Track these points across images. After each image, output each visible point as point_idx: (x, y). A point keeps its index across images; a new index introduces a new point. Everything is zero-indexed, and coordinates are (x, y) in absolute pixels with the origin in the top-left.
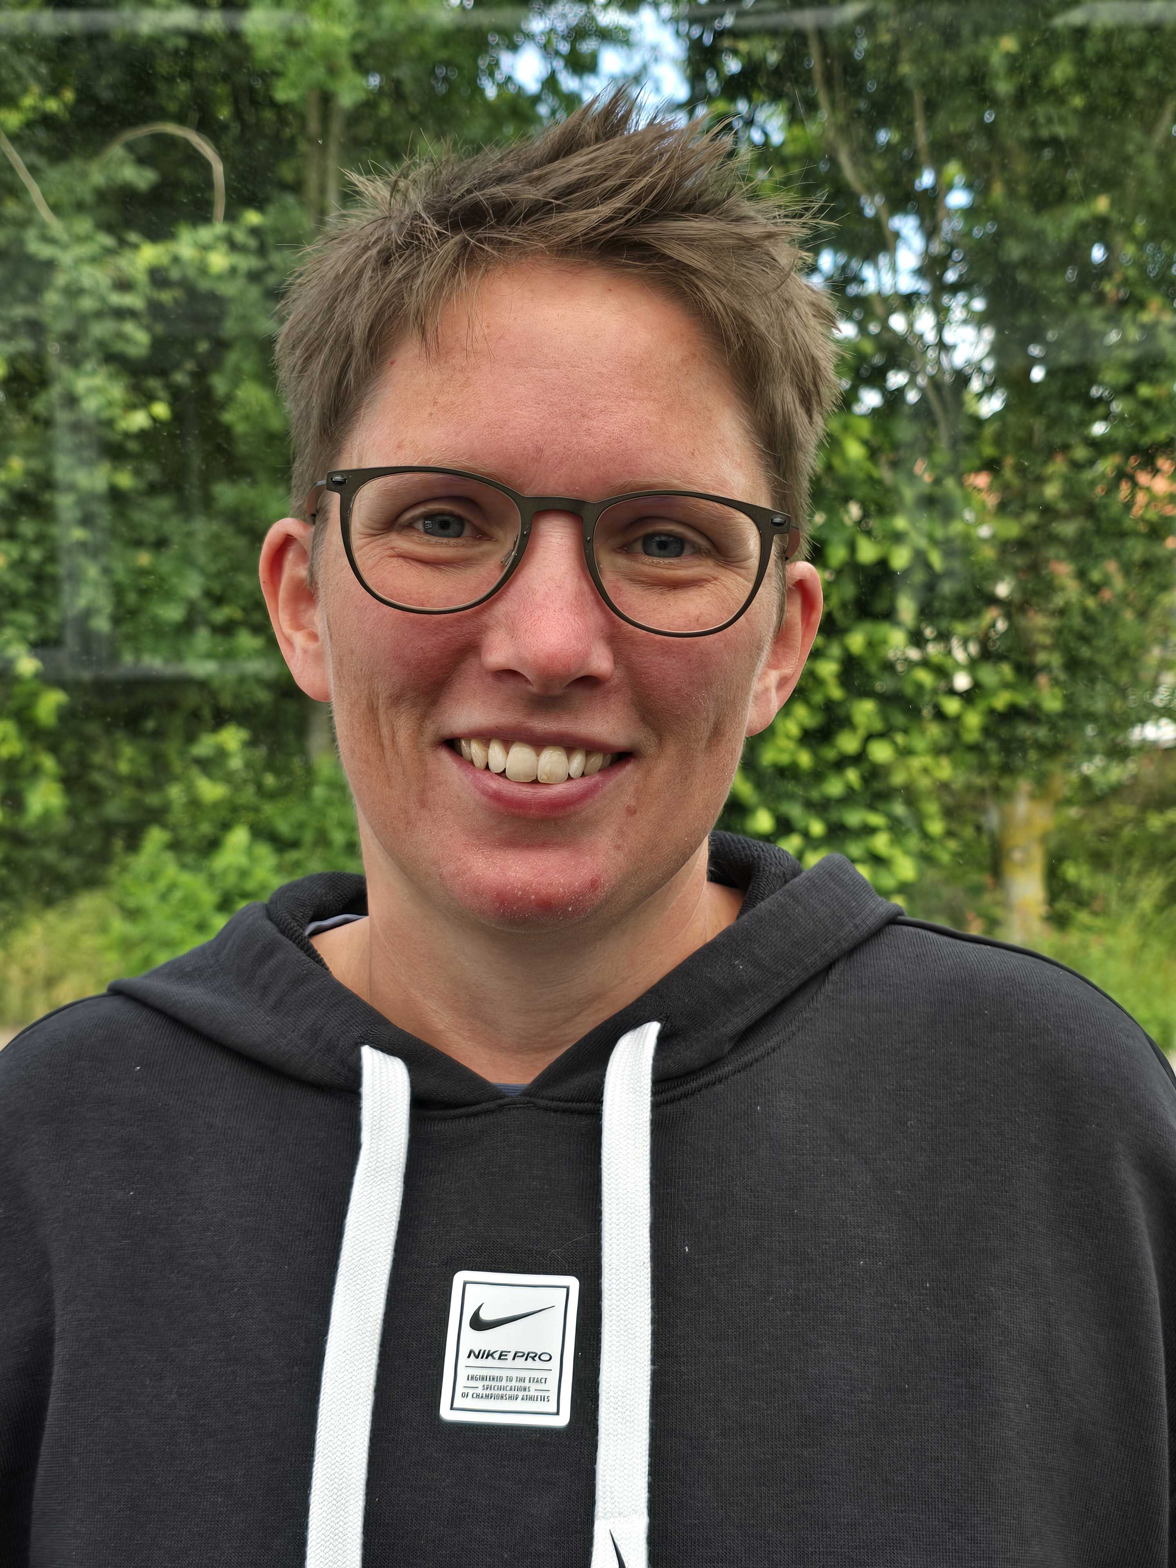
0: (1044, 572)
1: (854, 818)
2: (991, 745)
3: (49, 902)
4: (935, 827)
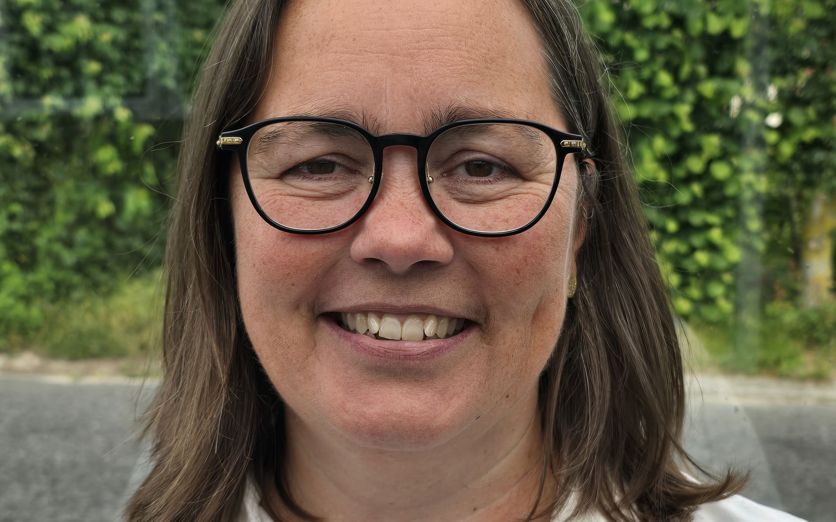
1: (697, 218)
2: (796, 166)
4: (755, 225)
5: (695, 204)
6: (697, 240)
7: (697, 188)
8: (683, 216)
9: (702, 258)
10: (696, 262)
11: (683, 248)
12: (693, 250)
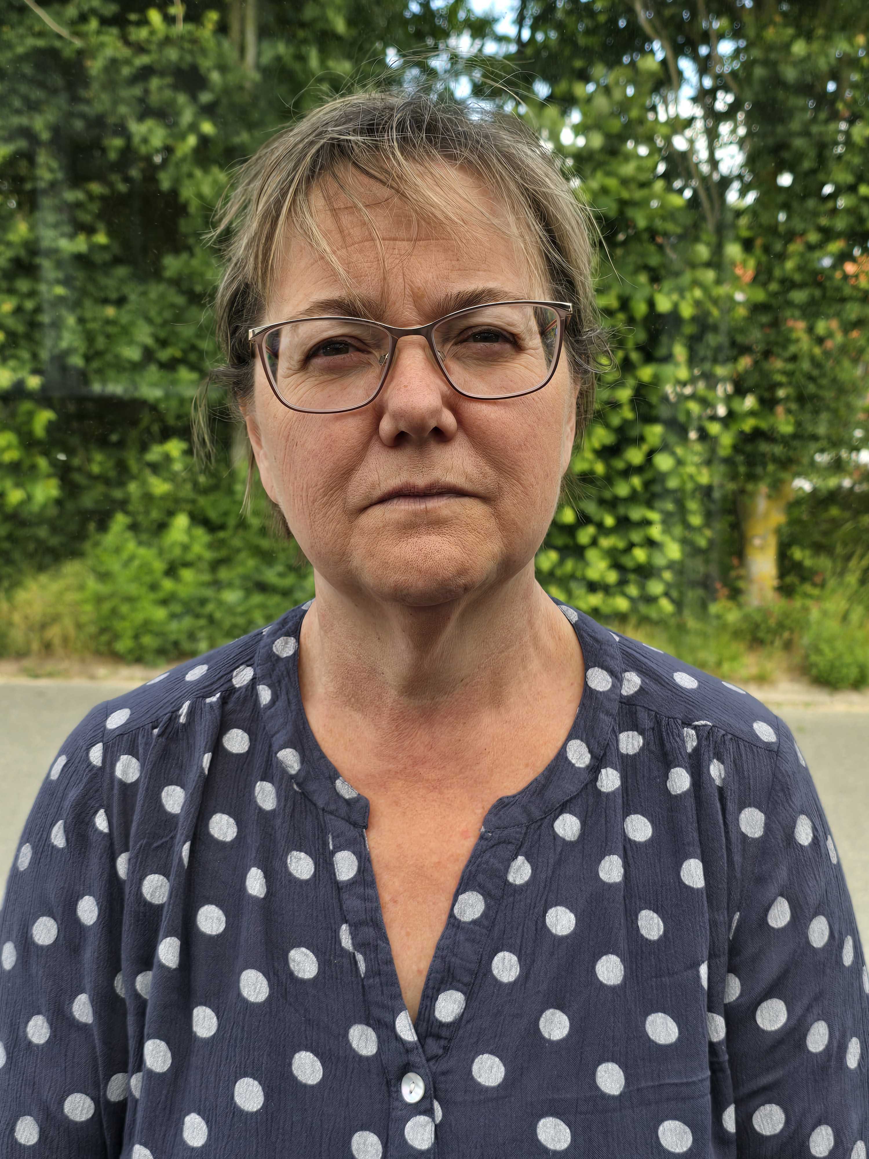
0: (783, 328)
1: (636, 513)
2: (740, 458)
3: (41, 568)
4: (696, 520)
5: (633, 498)
6: (636, 536)
7: (636, 481)
8: (622, 510)
9: (640, 555)
10: (634, 558)
11: (621, 544)
12: (631, 545)
